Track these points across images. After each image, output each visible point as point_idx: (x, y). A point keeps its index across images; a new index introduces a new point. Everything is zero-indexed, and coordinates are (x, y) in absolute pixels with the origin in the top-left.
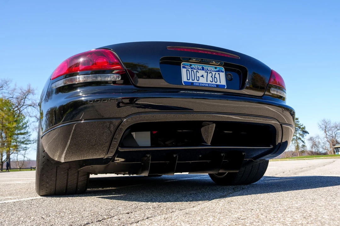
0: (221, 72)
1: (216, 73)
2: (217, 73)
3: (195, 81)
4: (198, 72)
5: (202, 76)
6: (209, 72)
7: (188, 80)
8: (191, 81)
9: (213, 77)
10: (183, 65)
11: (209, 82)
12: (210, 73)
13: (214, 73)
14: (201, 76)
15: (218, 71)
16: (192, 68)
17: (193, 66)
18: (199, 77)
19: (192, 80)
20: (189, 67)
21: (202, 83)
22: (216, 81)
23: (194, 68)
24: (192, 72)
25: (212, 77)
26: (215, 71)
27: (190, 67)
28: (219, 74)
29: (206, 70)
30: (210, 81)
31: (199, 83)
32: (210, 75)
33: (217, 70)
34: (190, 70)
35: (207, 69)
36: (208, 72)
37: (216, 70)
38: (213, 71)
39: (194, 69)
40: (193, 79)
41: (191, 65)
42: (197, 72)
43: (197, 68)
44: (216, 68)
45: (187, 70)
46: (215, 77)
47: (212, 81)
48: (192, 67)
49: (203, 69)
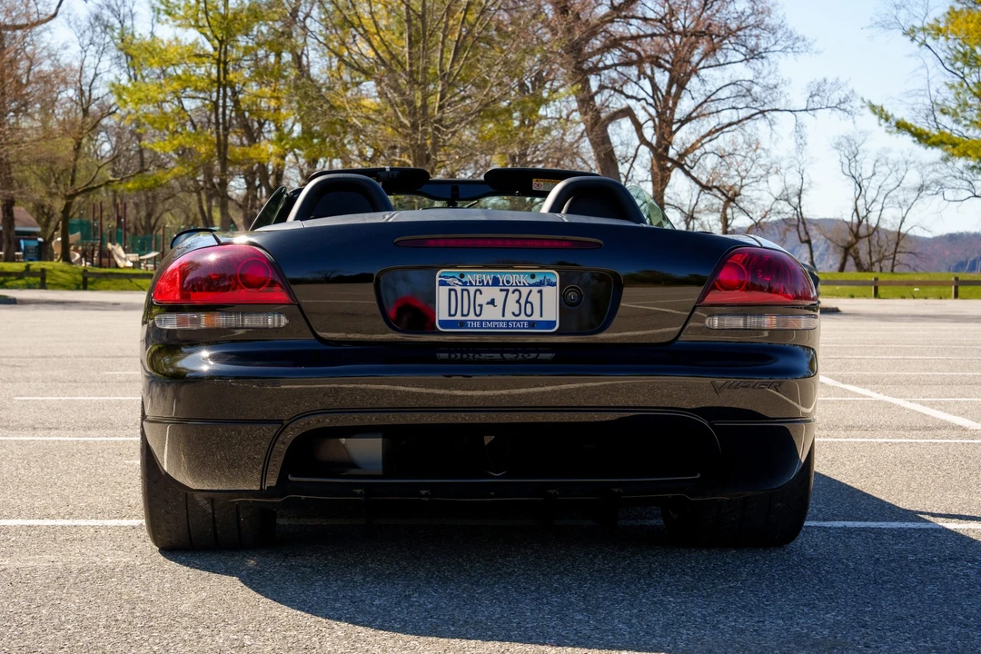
0: (549, 285)
1: (531, 291)
2: (535, 289)
3: (472, 317)
4: (481, 293)
5: (492, 302)
6: (511, 289)
7: (450, 315)
8: (458, 317)
9: (523, 301)
10: (440, 277)
11: (509, 316)
12: (513, 292)
13: (525, 291)
14: (488, 303)
15: (541, 284)
16: (465, 284)
17: (468, 278)
18: (481, 306)
19: (463, 315)
20: (457, 282)
21: (490, 321)
22: (529, 312)
23: (470, 282)
24: (465, 293)
25: (518, 302)
26: (530, 285)
27: (460, 281)
28: (540, 292)
29: (504, 285)
30: (513, 313)
31: (481, 321)
32: (513, 297)
33: (537, 280)
34: (459, 289)
35: (508, 282)
36: (508, 291)
37: (532, 281)
38: (525, 286)
39: (471, 285)
40: (465, 312)
41: (462, 276)
42: (478, 293)
43: (480, 282)
44: (533, 276)
45: (450, 290)
46: (527, 302)
47: (517, 313)
48: (464, 280)
49: (496, 282)
